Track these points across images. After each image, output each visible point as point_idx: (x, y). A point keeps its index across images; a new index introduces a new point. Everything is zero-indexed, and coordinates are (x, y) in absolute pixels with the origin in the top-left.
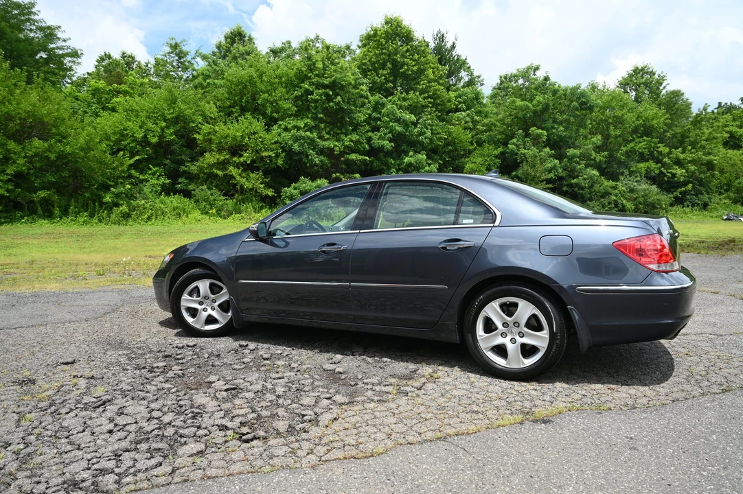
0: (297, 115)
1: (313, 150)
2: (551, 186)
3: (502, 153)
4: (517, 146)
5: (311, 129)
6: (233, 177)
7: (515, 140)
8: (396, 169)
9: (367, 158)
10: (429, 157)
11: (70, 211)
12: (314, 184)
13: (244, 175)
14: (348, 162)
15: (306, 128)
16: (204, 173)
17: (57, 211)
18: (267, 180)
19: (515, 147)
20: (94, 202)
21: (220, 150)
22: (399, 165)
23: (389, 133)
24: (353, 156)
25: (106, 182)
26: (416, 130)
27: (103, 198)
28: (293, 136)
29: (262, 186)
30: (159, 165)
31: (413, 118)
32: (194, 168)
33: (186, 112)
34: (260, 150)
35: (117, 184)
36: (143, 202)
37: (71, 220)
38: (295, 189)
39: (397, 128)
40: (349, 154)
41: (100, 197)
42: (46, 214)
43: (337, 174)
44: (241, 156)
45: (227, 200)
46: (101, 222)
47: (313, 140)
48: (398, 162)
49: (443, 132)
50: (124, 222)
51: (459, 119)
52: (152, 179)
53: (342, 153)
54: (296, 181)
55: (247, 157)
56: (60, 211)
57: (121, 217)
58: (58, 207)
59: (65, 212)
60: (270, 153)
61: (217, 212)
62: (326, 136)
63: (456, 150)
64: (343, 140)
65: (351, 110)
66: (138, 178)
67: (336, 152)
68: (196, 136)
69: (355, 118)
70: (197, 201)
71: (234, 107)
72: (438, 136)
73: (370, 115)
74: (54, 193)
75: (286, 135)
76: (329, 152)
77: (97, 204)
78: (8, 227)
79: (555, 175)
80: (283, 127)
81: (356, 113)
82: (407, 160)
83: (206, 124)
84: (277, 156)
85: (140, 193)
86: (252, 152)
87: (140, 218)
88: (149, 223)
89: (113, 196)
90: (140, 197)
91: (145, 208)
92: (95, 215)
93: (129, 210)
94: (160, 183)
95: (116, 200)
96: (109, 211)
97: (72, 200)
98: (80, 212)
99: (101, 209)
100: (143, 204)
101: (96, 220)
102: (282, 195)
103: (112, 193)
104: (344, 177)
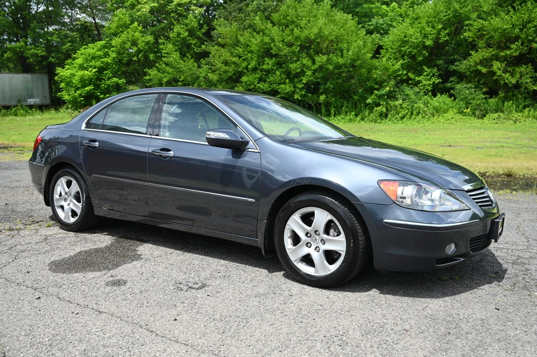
6: (495, 73)
11: (343, 111)
13: (510, 69)
16: (471, 72)
20: (361, 103)
21: (489, 45)
25: (374, 86)
27: (367, 99)
29: (528, 81)
30: (434, 67)
32: (463, 66)
33: (461, 11)
35: (381, 87)
37: (342, 118)
41: (365, 99)
42: (327, 113)
44: (509, 48)
45: (489, 98)
50: (379, 121)
52: (425, 80)
55: (515, 50)
57: (379, 116)
58: (334, 107)
61: (471, 110)
68: (467, 34)
83: (478, 20)
85: (401, 94)
86: (522, 44)
87: (394, 117)
88: (401, 121)
89: (376, 97)
90: (401, 98)
91: (402, 108)
92: (359, 114)
93: (387, 110)
94: (431, 83)
95: (378, 101)
96: (370, 110)
97: (345, 102)
98: (349, 112)
99: (365, 110)
100: (401, 104)
101: (359, 119)
103: (375, 95)
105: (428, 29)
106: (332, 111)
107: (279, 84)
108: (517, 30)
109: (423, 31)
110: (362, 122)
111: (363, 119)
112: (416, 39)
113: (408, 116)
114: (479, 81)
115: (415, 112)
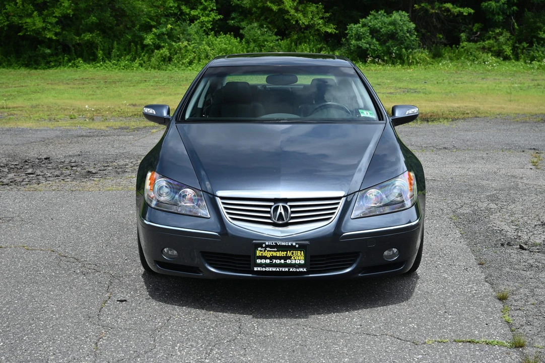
6: (288, 12)
11: (113, 55)
12: (387, 20)
13: (300, 8)
16: (257, 8)
17: (100, 54)
18: (328, 15)
20: (136, 44)
25: (149, 23)
29: (320, 21)
35: (159, 24)
36: (186, 43)
37: (113, 64)
38: (364, 25)
41: (142, 39)
42: (91, 58)
43: (423, 5)
50: (164, 67)
52: (203, 15)
54: (366, 15)
56: (104, 54)
57: (162, 61)
58: (101, 50)
59: (108, 56)
66: (189, 14)
70: (248, 42)
74: (98, 35)
77: (138, 47)
78: (56, 71)
85: (183, 34)
87: (181, 63)
88: (190, 68)
89: (154, 37)
90: (183, 38)
91: (187, 51)
92: (136, 59)
93: (170, 54)
94: (211, 19)
95: (157, 41)
96: (150, 54)
97: (115, 42)
98: (122, 55)
99: (143, 52)
100: (186, 46)
101: (137, 65)
102: (347, 34)
103: (153, 34)
104: (433, 8)
106: (99, 55)
107: (21, 17)
110: (143, 69)
111: (141, 65)
113: (196, 61)
114: (266, 19)
115: (203, 56)
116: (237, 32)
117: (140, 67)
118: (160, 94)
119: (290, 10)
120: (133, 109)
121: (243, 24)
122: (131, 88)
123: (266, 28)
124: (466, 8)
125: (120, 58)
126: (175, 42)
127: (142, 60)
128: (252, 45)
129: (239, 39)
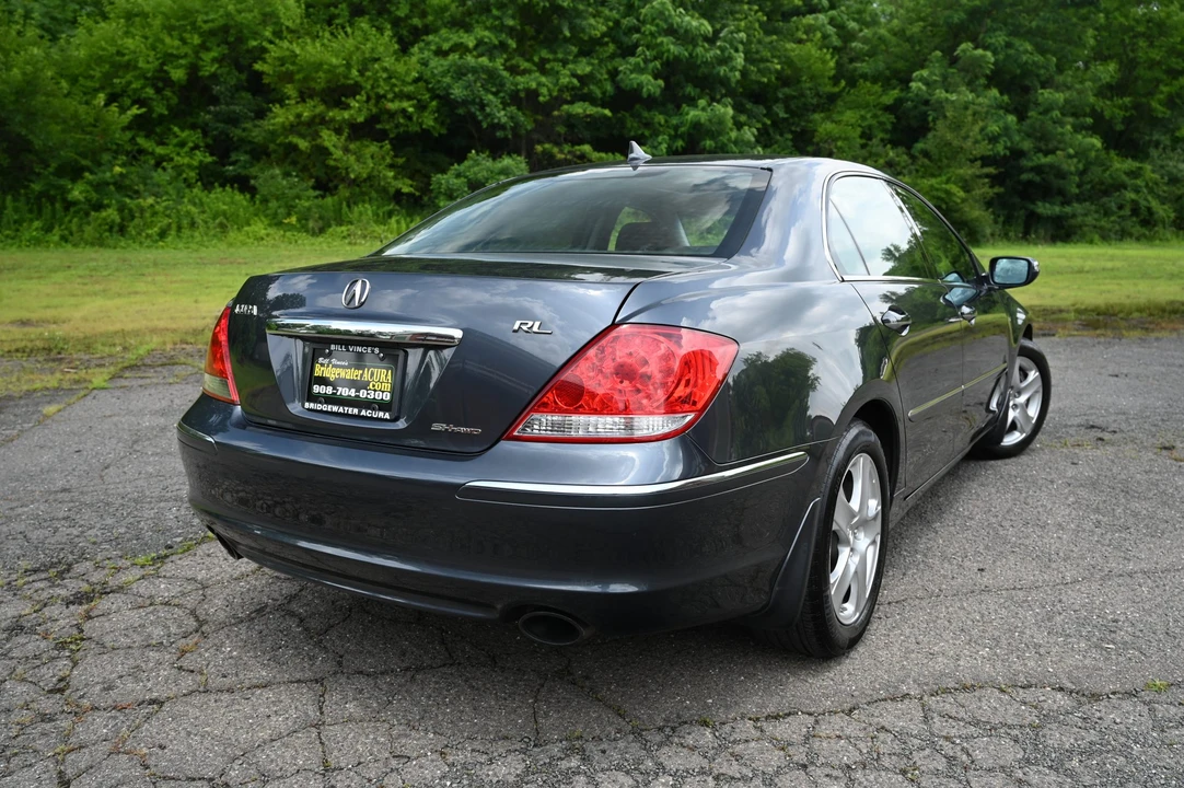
0: (461, 24)
1: (495, 94)
2: (991, 170)
3: (899, 102)
4: (927, 84)
5: (490, 50)
6: (330, 153)
7: (925, 73)
8: (669, 135)
9: (607, 112)
10: (739, 108)
11: (5, 218)
12: (496, 168)
13: (352, 146)
14: (570, 121)
15: (480, 49)
16: (277, 144)
18: (401, 161)
19: (924, 88)
20: (52, 200)
21: (303, 97)
22: (676, 128)
23: (655, 58)
24: (579, 109)
25: (76, 161)
26: (712, 53)
27: (69, 191)
28: (451, 66)
29: (390, 173)
30: (193, 127)
31: (707, 27)
32: (257, 132)
33: (239, 18)
34: (384, 96)
35: (100, 164)
36: (150, 200)
37: (7, 236)
38: (458, 176)
39: (672, 47)
40: (571, 102)
41: (64, 191)
43: (547, 146)
44: (347, 107)
45: (323, 197)
46: (66, 241)
47: (492, 75)
48: (675, 121)
49: (773, 57)
50: (111, 242)
51: (809, 30)
52: (178, 154)
53: (557, 102)
54: (461, 159)
55: (356, 110)
57: (105, 231)
60: (405, 104)
61: (299, 220)
62: (525, 65)
63: (802, 95)
64: (558, 72)
65: (575, 9)
66: (152, 153)
67: (541, 99)
68: (258, 66)
69: (583, 30)
70: (265, 201)
71: (336, 7)
72: (762, 66)
73: (617, 23)
75: (437, 64)
76: (526, 100)
77: (57, 205)
79: (1006, 148)
80: (433, 47)
81: (585, 19)
82: (693, 114)
83: (277, 41)
84: (421, 107)
85: (144, 184)
86: (369, 99)
87: (144, 234)
88: (161, 243)
89: (89, 188)
90: (145, 191)
91: (155, 214)
92: (54, 227)
93: (123, 219)
94: (195, 163)
95: (95, 196)
96: (81, 219)
97: (9, 198)
98: (25, 221)
99: (66, 216)
100: (152, 206)
101: (56, 238)
102: (431, 191)
103: (87, 183)
104: (561, 152)
105: (172, 43)
108: (355, 73)
109: (160, 46)
110: (69, 246)
111: (64, 239)
112: (148, 62)
113: (173, 232)
114: (294, 163)
115: (185, 222)
116: (244, 185)
117: (64, 244)
118: (95, 294)
119: (332, 149)
120: (17, 332)
121: (254, 171)
122: (34, 281)
123: (296, 176)
124: (610, 154)
125: (21, 225)
126: (131, 198)
127: (66, 229)
128: (273, 204)
129: (248, 196)
